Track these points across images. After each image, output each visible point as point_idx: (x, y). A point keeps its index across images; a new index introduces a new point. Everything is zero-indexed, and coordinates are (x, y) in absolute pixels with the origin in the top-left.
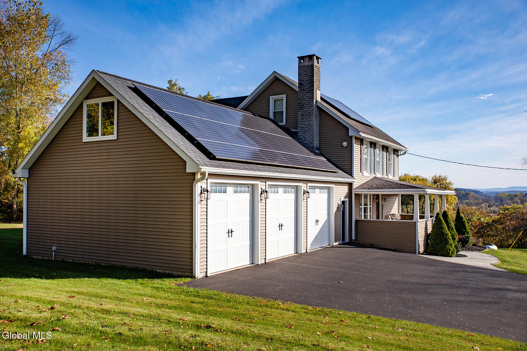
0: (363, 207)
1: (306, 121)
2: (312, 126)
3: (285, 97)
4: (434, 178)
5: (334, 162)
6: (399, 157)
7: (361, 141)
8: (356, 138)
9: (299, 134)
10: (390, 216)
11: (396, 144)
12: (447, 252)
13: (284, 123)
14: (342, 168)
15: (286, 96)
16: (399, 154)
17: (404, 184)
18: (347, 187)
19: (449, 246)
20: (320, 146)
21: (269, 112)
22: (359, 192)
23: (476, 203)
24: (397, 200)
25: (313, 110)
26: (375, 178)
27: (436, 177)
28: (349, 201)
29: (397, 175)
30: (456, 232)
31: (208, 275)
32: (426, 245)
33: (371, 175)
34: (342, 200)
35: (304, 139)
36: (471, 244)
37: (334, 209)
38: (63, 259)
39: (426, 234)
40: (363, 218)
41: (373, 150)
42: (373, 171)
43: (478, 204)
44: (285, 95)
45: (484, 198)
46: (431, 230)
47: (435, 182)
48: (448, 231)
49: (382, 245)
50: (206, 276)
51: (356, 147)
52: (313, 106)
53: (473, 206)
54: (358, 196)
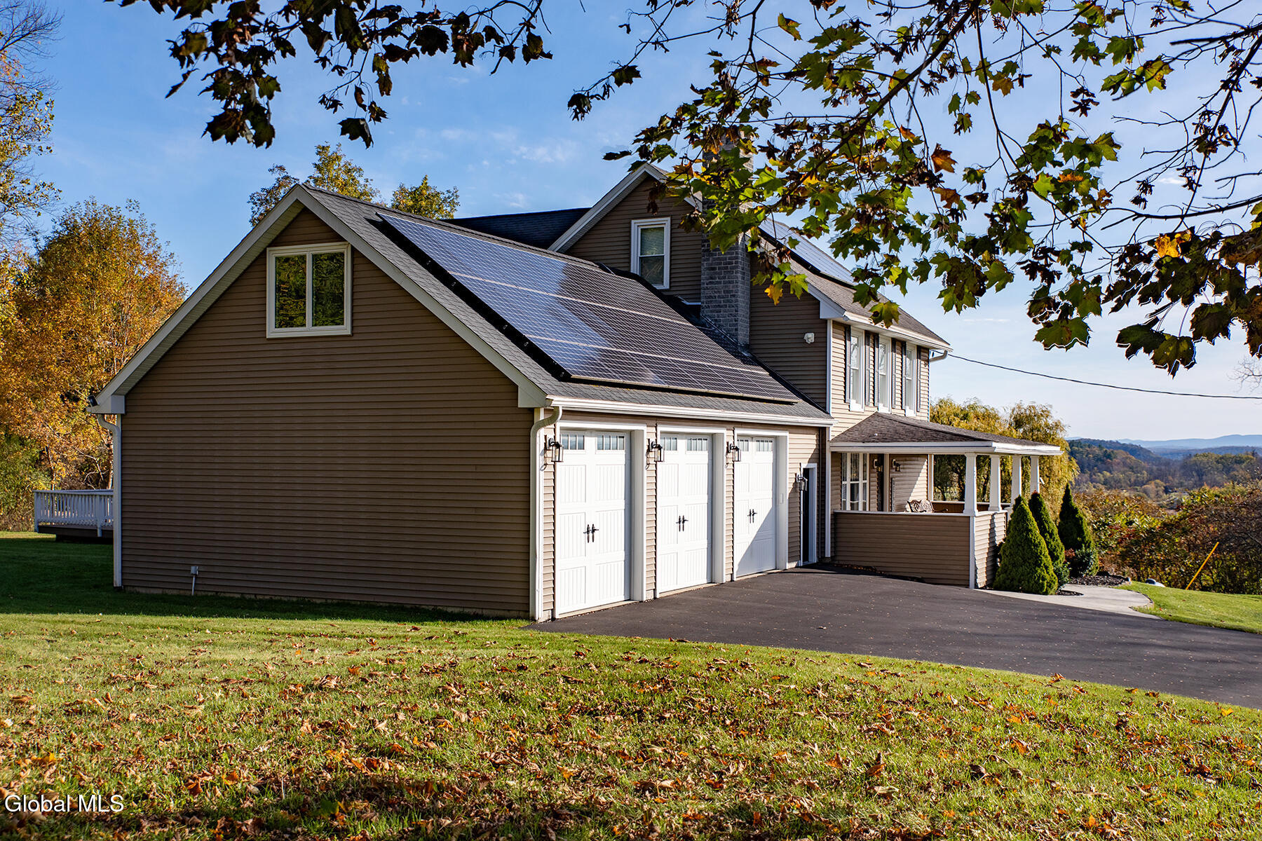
0: (848, 483)
1: (720, 283)
2: (734, 296)
3: (668, 223)
4: (1015, 413)
5: (785, 379)
6: (931, 364)
7: (846, 330)
8: (837, 324)
9: (705, 312)
10: (908, 506)
11: (925, 335)
12: (1037, 582)
13: (666, 285)
14: (803, 392)
15: (671, 220)
16: (931, 357)
17: (943, 430)
18: (814, 437)
19: (1042, 570)
20: (750, 340)
21: (629, 258)
22: (843, 447)
23: (1132, 480)
24: (925, 467)
25: (737, 258)
26: (877, 415)
27: (1023, 411)
28: (818, 468)
29: (924, 407)
30: (1059, 541)
31: (557, 616)
32: (992, 570)
33: (867, 409)
34: (804, 466)
35: (715, 325)
36: (1094, 571)
37: (788, 486)
38: (217, 592)
39: (992, 545)
40: (848, 508)
41: (872, 349)
42: (871, 401)
43: (1136, 483)
44: (669, 219)
45: (1155, 468)
46: (1003, 537)
47: (1018, 423)
48: (1040, 537)
49: (893, 570)
50: (553, 619)
51: (836, 345)
52: (737, 248)
53: (1121, 488)
54: (838, 457)
